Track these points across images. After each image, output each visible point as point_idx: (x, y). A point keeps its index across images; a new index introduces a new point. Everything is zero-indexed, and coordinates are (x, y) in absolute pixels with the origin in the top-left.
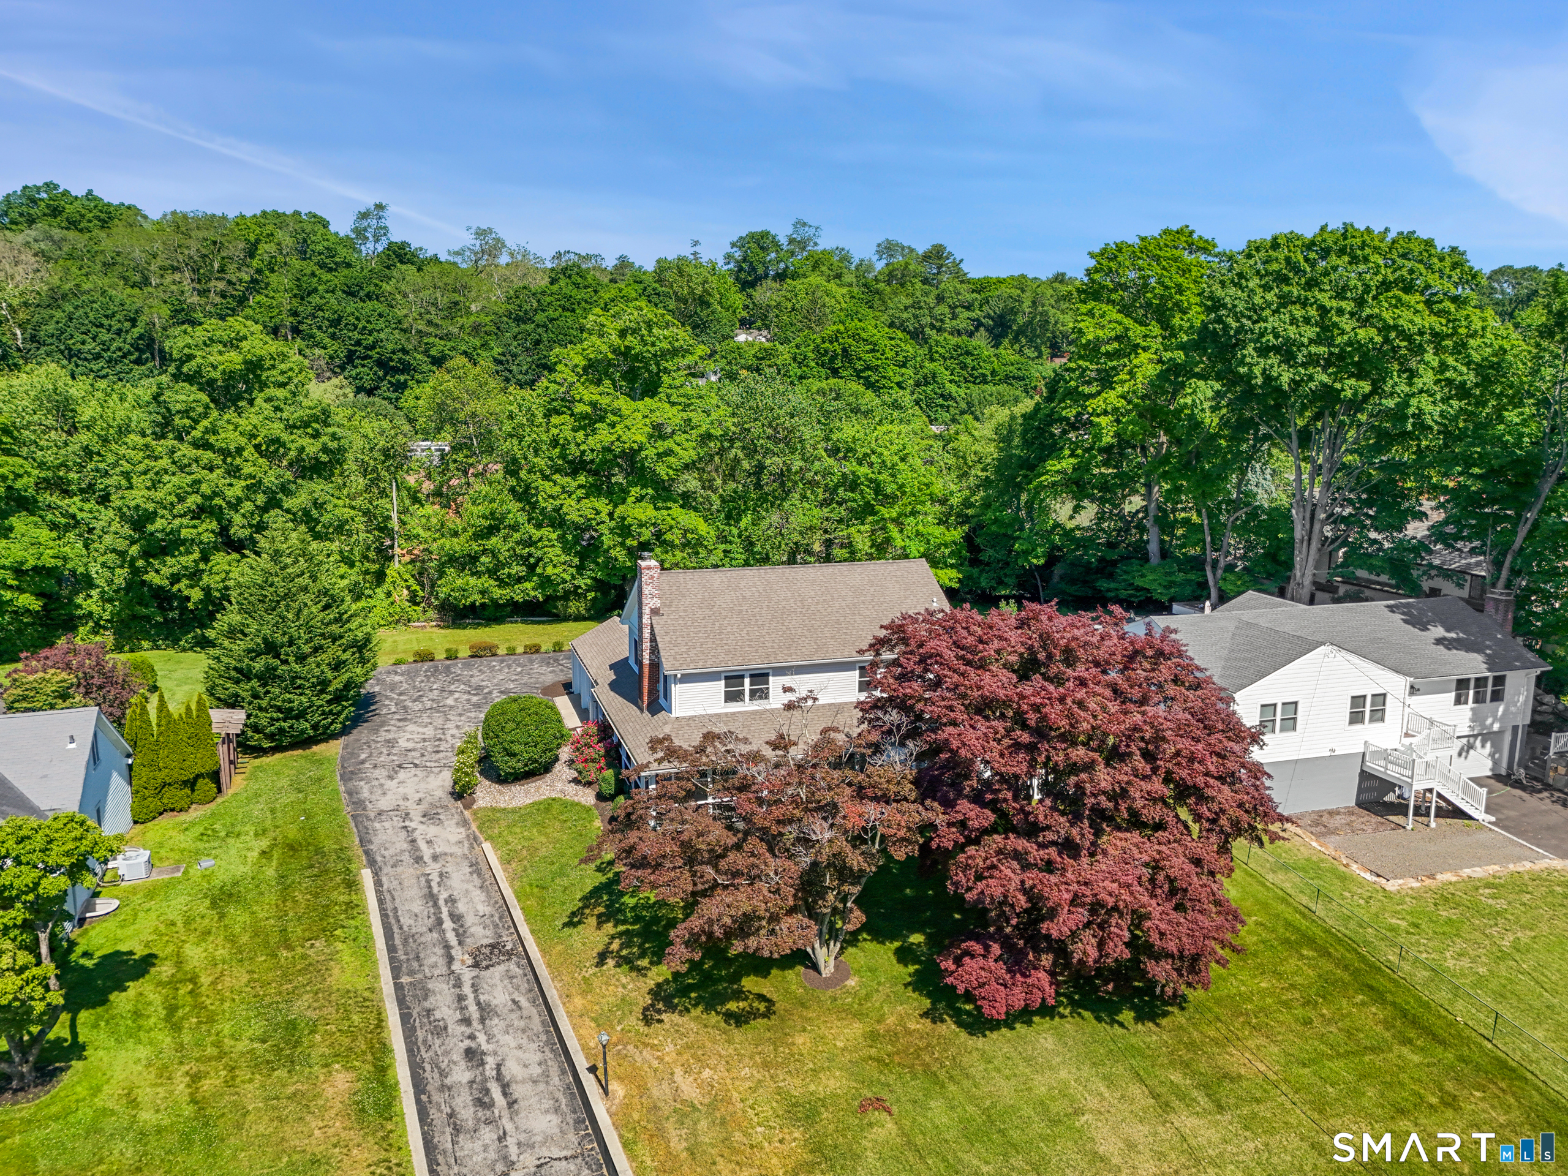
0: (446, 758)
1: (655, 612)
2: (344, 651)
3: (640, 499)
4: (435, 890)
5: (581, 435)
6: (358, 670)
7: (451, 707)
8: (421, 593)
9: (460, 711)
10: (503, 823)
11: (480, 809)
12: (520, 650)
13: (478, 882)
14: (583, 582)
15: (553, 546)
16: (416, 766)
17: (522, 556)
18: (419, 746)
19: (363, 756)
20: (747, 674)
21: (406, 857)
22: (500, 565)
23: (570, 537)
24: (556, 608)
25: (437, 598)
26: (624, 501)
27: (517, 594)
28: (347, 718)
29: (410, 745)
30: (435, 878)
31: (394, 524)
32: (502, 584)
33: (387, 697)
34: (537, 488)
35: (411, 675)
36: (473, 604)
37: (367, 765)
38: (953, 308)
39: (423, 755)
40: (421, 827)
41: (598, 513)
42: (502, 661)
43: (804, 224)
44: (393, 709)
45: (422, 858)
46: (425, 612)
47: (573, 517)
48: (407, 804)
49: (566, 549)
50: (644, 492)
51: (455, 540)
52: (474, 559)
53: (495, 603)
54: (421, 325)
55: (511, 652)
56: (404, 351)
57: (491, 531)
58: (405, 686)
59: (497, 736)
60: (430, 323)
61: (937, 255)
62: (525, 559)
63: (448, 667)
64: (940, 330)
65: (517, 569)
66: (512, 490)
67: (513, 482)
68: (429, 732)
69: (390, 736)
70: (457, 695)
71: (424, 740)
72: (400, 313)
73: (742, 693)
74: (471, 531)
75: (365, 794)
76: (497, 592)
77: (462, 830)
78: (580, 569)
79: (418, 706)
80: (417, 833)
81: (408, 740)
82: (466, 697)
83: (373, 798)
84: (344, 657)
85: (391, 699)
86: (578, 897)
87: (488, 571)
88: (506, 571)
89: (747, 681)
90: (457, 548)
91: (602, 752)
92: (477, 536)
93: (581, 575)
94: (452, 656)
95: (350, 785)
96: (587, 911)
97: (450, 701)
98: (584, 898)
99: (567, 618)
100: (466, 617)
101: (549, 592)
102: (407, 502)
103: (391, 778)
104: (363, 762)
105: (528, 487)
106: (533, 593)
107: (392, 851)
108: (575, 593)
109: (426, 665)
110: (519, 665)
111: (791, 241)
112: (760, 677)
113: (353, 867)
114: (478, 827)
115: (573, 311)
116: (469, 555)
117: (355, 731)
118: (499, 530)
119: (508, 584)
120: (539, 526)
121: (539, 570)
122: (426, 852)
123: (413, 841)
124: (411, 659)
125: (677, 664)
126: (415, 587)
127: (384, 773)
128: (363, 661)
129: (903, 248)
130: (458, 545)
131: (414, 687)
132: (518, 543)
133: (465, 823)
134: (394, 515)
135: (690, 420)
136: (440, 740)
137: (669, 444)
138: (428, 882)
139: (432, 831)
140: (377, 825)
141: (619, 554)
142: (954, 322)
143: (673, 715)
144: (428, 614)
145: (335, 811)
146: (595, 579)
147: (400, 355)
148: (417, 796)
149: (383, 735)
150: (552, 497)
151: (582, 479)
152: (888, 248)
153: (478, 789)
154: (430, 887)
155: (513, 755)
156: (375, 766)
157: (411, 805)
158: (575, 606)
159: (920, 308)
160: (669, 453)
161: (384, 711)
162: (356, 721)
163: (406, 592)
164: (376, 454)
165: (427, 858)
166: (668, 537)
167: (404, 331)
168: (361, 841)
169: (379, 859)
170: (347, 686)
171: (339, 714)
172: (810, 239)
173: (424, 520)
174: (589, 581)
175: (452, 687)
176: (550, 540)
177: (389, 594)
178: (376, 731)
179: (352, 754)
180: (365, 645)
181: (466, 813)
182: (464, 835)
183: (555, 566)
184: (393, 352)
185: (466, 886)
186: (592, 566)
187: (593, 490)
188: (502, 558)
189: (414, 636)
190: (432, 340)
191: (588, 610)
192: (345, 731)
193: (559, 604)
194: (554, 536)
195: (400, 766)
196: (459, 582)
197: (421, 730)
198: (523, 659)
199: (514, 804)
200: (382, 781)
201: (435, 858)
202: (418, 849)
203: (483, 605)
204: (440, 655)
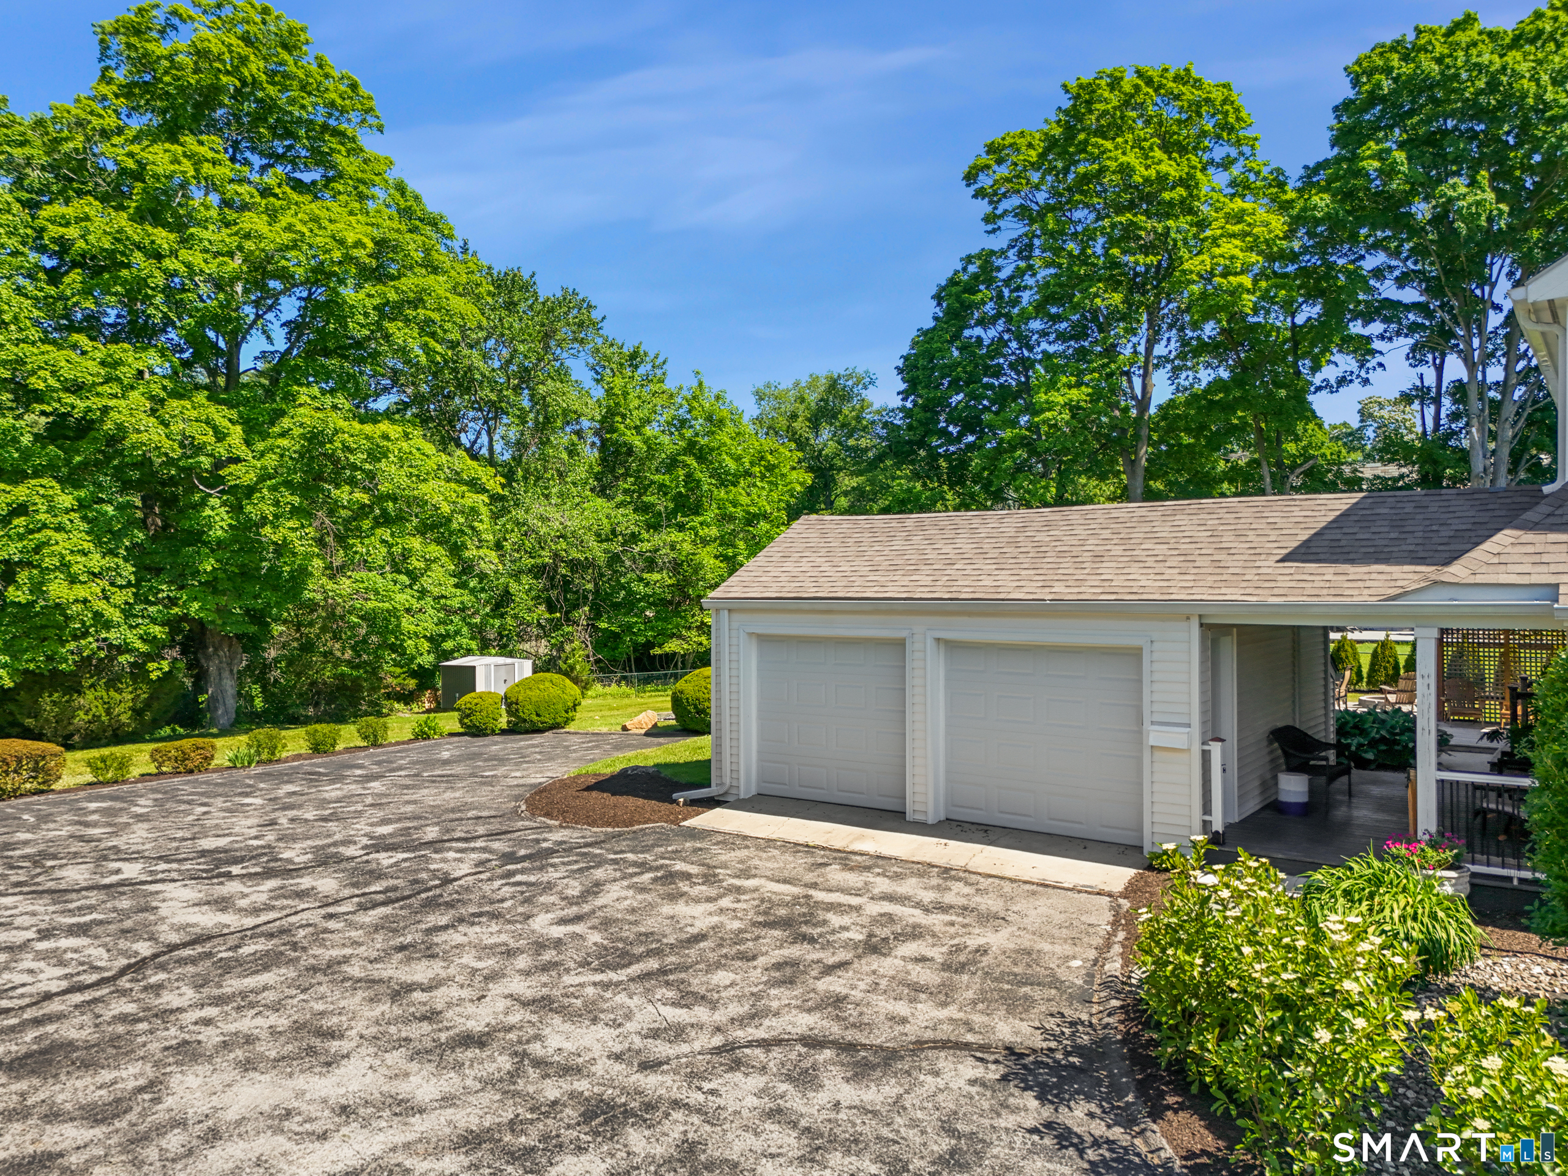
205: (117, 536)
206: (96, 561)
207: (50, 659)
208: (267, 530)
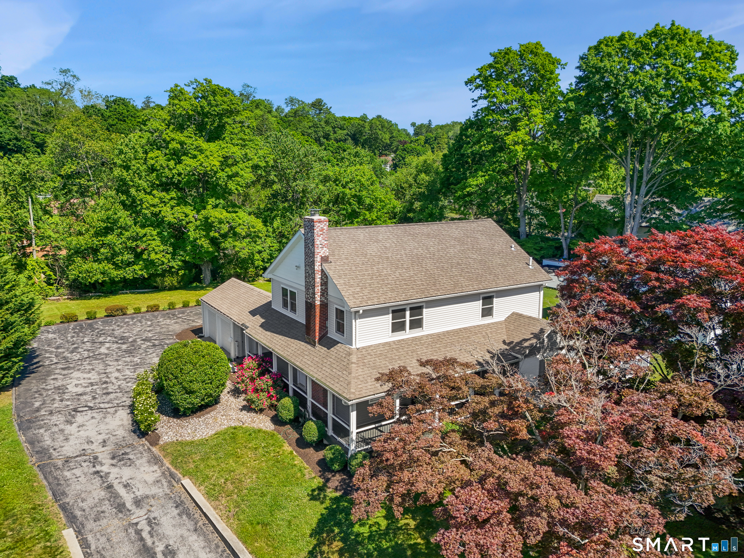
0: (116, 398)
1: (325, 259)
2: (12, 314)
3: (216, 206)
4: (149, 542)
5: (172, 163)
6: (26, 330)
7: (106, 355)
8: (53, 277)
9: (115, 357)
10: (197, 457)
11: (167, 444)
12: (144, 309)
13: (190, 525)
14: (176, 264)
15: (154, 240)
16: (91, 408)
17: (131, 247)
18: (88, 390)
19: (37, 404)
20: (408, 308)
21: (106, 507)
22: (115, 254)
23: (166, 234)
24: (156, 282)
25: (67, 279)
26: (204, 208)
27: (129, 273)
28: (17, 372)
29: (80, 390)
30: (143, 525)
31: (32, 226)
32: (117, 267)
33: (46, 351)
34: (141, 200)
35: (62, 333)
36: (96, 281)
37: (43, 412)
38: (334, 128)
39: (94, 398)
40: (114, 471)
41: (187, 216)
42: (133, 318)
43: (248, 86)
44: (55, 361)
45: (124, 505)
46: (57, 289)
47: (170, 218)
48: (93, 447)
49: (164, 241)
50: (218, 202)
51: (81, 238)
52: (95, 251)
53: (113, 282)
54: (28, 124)
55: (138, 311)
56: (17, 139)
57: (107, 231)
58: (59, 341)
59: (176, 378)
60: (34, 123)
61: (318, 104)
62: (133, 250)
63: (91, 325)
64: (328, 139)
65: (128, 257)
66: (123, 203)
67: (124, 198)
68: (94, 377)
69: (59, 383)
70: (107, 345)
71: (92, 384)
72: (14, 117)
73: (404, 323)
74: (92, 231)
75: (48, 442)
76: (114, 273)
77: (156, 468)
78: (174, 254)
79: (77, 356)
80: (112, 477)
81: (76, 385)
82: (115, 346)
83: (57, 444)
84: (12, 319)
85: (51, 353)
86: (309, 532)
87: (106, 258)
88: (120, 258)
89: (408, 313)
90: (83, 242)
91: (270, 383)
92: (97, 234)
93: (174, 259)
94: (91, 316)
95: (30, 433)
96: (325, 548)
97: (103, 350)
98: (316, 532)
99: (164, 289)
100: (89, 292)
101: (151, 271)
102: (40, 213)
103: (69, 422)
104: (38, 410)
105: (134, 201)
106: (140, 273)
107: (90, 502)
108: (170, 271)
109: (72, 325)
110: (147, 320)
111: (241, 95)
112: (417, 310)
113: (52, 529)
114: (172, 463)
115: (125, 121)
116: (91, 248)
117: (23, 382)
118: (113, 230)
119: (121, 267)
120: (143, 226)
121: (145, 257)
122: (128, 498)
123: (110, 487)
124: (58, 321)
125: (358, 302)
126: (49, 273)
127: (62, 419)
128: (29, 322)
129: (299, 101)
130: (83, 241)
131: (68, 341)
132: (128, 239)
133: (155, 460)
134: (32, 222)
135: (246, 154)
136: (106, 382)
137: (234, 169)
138: (138, 532)
139: (126, 473)
140: (68, 474)
141: (204, 243)
142: (335, 135)
143: (354, 347)
144: (60, 291)
145: (20, 464)
146: (183, 261)
147: (15, 141)
148: (101, 438)
149: (51, 384)
150: (154, 206)
151: (173, 194)
152: (291, 101)
153: (158, 425)
154: (142, 539)
155: (190, 392)
156: (51, 413)
157: (96, 447)
158: (168, 280)
159: (318, 127)
160: (236, 174)
161: (47, 363)
162: (24, 373)
163: (43, 276)
164: (15, 178)
165: (129, 505)
166: (238, 230)
167: (16, 127)
168: (54, 495)
169: (78, 513)
170: (17, 344)
171: (9, 369)
172: (251, 94)
173: (53, 226)
174: (180, 263)
175: (101, 339)
176: (152, 236)
177: (30, 278)
178: (44, 380)
179: (25, 403)
180: (29, 308)
181: (154, 449)
182: (159, 473)
183: (156, 253)
184: (10, 140)
185: (179, 532)
186: (182, 253)
187: (182, 201)
188: (117, 249)
189: (53, 306)
190: (35, 133)
191: (179, 283)
192: (15, 383)
193: (158, 279)
194: (155, 233)
195: (75, 410)
196: (85, 267)
197: (86, 376)
198: (148, 316)
199: (198, 437)
200: (62, 427)
201: (138, 503)
202: (116, 496)
203: (104, 281)
204: (82, 317)
205: (167, 241)
206: (162, 248)
207: (156, 270)
208: (198, 241)
